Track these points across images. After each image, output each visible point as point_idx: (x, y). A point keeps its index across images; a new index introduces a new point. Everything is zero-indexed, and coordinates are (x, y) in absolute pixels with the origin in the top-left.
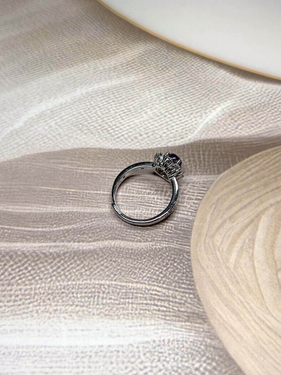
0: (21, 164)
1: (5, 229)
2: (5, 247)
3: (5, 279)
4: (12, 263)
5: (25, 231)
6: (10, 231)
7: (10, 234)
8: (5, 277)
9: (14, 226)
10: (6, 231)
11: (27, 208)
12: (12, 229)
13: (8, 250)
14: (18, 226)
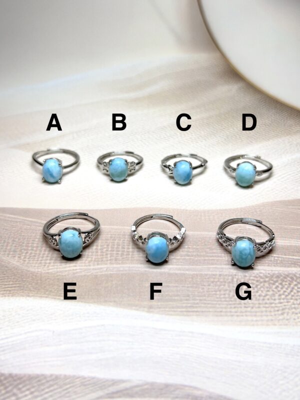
0: (263, 209)
1: (275, 257)
2: (283, 271)
3: (296, 295)
4: (295, 283)
5: (294, 259)
6: (280, 259)
7: (281, 260)
8: (295, 293)
9: (282, 255)
10: (276, 258)
11: (287, 242)
12: (281, 257)
13: (286, 273)
14: (285, 255)
